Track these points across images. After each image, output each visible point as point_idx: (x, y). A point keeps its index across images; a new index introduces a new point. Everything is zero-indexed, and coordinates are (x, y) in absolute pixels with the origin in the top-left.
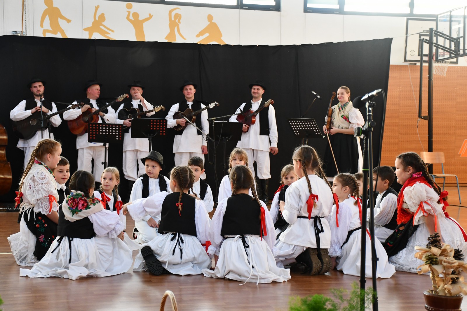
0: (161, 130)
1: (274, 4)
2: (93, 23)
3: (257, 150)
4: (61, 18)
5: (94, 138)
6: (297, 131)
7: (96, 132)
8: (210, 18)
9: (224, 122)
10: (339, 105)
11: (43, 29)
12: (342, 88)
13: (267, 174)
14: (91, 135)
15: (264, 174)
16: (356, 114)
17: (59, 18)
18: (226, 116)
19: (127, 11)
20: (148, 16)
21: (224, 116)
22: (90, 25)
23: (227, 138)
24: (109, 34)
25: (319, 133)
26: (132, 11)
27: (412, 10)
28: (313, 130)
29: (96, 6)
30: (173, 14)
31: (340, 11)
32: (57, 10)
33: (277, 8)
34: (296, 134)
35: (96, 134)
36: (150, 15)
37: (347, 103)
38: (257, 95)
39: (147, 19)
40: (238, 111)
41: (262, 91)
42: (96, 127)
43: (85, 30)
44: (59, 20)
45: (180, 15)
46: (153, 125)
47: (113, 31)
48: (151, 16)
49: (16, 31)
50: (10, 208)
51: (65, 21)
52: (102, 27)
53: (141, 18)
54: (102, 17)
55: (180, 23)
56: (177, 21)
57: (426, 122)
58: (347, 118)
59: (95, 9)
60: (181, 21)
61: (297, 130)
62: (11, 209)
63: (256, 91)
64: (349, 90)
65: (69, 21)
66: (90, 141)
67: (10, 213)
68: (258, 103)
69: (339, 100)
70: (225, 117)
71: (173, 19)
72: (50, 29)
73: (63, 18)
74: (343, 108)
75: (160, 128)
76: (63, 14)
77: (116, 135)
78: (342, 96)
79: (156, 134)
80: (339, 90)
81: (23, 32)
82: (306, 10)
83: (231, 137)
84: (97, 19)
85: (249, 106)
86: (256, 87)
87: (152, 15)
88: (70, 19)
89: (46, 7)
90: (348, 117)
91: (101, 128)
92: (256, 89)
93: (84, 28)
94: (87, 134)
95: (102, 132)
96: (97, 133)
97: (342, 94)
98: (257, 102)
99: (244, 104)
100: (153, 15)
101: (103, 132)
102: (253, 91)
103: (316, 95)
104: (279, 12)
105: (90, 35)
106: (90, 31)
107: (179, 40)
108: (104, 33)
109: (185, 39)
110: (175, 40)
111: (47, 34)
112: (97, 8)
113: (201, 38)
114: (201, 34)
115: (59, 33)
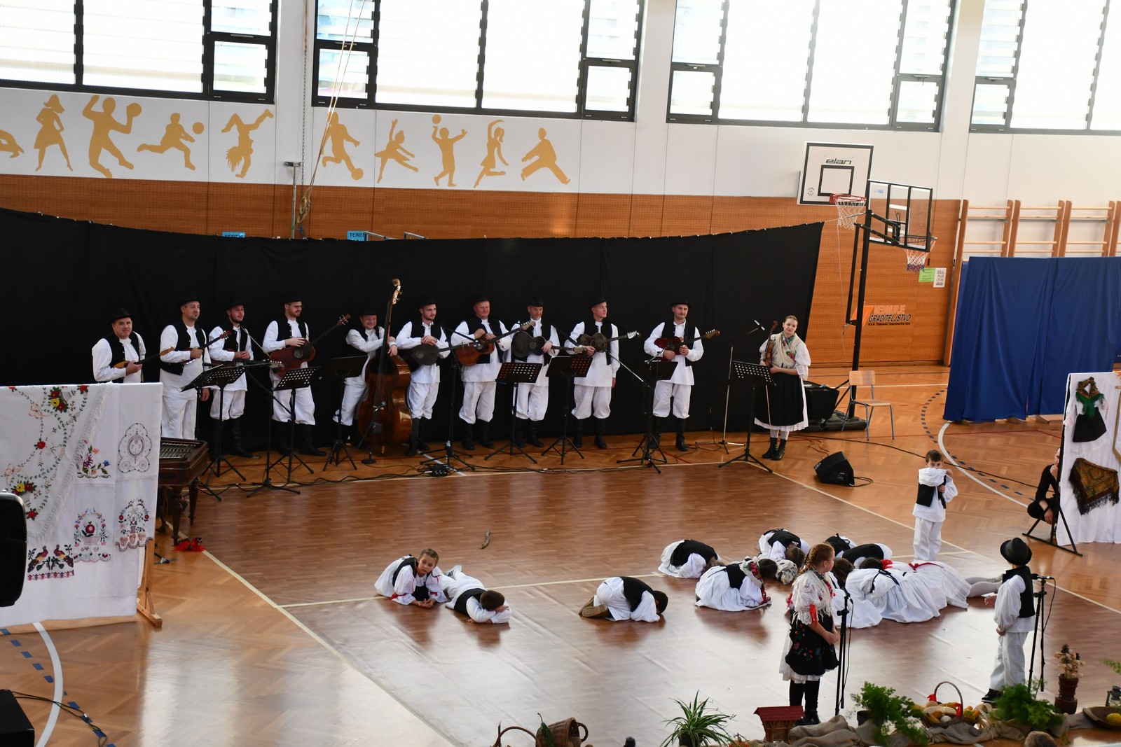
2: (388, 146)
4: (347, 140)
6: (742, 375)
8: (542, 133)
11: (322, 156)
12: (791, 318)
16: (804, 352)
17: (345, 140)
20: (461, 133)
24: (409, 160)
26: (440, 126)
27: (805, 117)
29: (394, 121)
30: (494, 129)
31: (713, 120)
32: (343, 128)
34: (739, 377)
35: (508, 373)
36: (463, 131)
37: (793, 336)
39: (459, 138)
43: (379, 155)
44: (345, 142)
45: (503, 130)
46: (575, 363)
47: (413, 156)
48: (464, 133)
49: (292, 163)
51: (351, 144)
52: (399, 151)
53: (450, 137)
54: (401, 136)
55: (502, 141)
56: (498, 139)
57: (853, 327)
58: (793, 356)
60: (504, 138)
62: (437, 473)
65: (357, 143)
68: (682, 326)
71: (493, 136)
72: (333, 156)
73: (350, 139)
74: (788, 342)
75: (581, 366)
76: (350, 133)
77: (530, 374)
81: (299, 163)
82: (669, 118)
84: (394, 139)
86: (679, 306)
88: (358, 140)
89: (330, 125)
90: (795, 355)
91: (515, 367)
93: (376, 153)
95: (516, 371)
96: (510, 372)
100: (466, 132)
102: (678, 310)
103: (761, 327)
105: (384, 163)
106: (384, 156)
107: (499, 166)
108: (401, 160)
109: (506, 164)
110: (494, 167)
111: (328, 163)
112: (395, 123)
113: (529, 162)
114: (529, 156)
115: (343, 162)
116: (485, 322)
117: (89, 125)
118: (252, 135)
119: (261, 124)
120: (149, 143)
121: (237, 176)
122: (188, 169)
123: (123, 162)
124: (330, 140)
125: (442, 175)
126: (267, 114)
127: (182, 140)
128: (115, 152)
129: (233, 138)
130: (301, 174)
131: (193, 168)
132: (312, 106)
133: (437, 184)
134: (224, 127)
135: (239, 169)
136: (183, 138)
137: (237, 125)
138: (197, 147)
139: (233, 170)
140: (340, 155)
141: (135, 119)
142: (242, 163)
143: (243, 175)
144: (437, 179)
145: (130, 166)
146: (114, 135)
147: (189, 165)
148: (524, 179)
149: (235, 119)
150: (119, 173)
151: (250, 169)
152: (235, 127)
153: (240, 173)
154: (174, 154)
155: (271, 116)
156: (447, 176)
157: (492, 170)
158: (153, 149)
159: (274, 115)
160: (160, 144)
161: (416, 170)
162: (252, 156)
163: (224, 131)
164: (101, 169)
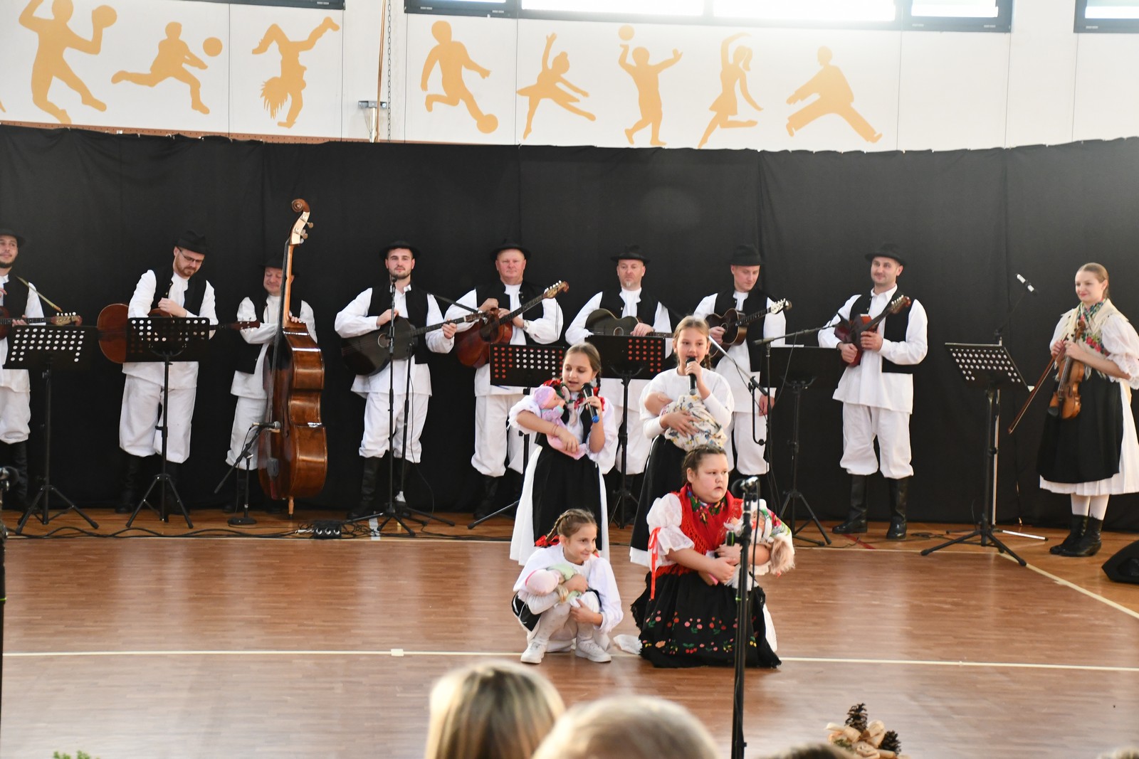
0: (652, 362)
1: (993, 12)
2: (540, 78)
3: (877, 409)
4: (467, 67)
5: (504, 376)
6: (970, 372)
7: (507, 363)
9: (795, 346)
10: (1080, 310)
11: (425, 94)
12: (1088, 269)
13: (903, 467)
14: (497, 371)
15: (895, 466)
16: (1120, 333)
17: (463, 67)
18: (802, 332)
19: (621, 46)
20: (671, 56)
21: (797, 333)
22: (533, 81)
23: (803, 382)
24: (578, 101)
25: (1019, 380)
26: (633, 44)
28: (1005, 372)
29: (549, 36)
30: (733, 48)
32: (460, 47)
33: (1003, 23)
34: (967, 378)
35: (507, 368)
36: (675, 52)
37: (1099, 304)
38: (882, 280)
39: (667, 64)
40: (836, 320)
41: (895, 270)
42: (507, 352)
43: (522, 92)
44: (464, 70)
45: (749, 51)
46: (634, 350)
47: (585, 94)
48: (677, 56)
49: (367, 102)
50: (319, 531)
51: (477, 75)
52: (560, 85)
53: (652, 61)
54: (562, 62)
55: (748, 69)
56: (741, 65)
58: (1097, 341)
59: (546, 41)
60: (751, 64)
61: (969, 369)
62: (321, 532)
63: (881, 269)
64: (1104, 271)
65: (485, 73)
66: (495, 381)
67: (319, 541)
68: (885, 297)
69: (1081, 298)
70: (798, 335)
71: (731, 61)
72: (443, 93)
73: (472, 66)
74: (1089, 316)
75: (648, 356)
76: (473, 57)
77: (550, 369)
78: (1086, 290)
79: (640, 370)
80: (1080, 275)
81: (382, 103)
82: (1081, 25)
83: (812, 381)
84: (550, 65)
85: (863, 305)
86: (881, 260)
87: (679, 53)
88: (486, 67)
89: (436, 43)
90: (1100, 340)
91: (518, 355)
92: (881, 266)
93: (518, 89)
94: (488, 367)
95: (521, 363)
96: (511, 366)
97: (1088, 284)
98: (881, 294)
99: (854, 298)
100: (682, 53)
101: (523, 363)
102: (874, 268)
103: (1025, 285)
104: (1008, 34)
105: (533, 106)
106: (534, 94)
107: (744, 111)
108: (564, 101)
109: (758, 108)
110: (735, 113)
111: (436, 105)
112: (551, 40)
113: (800, 105)
114: (800, 94)
115: (462, 103)
116: (513, 291)
117: (31, 41)
118: (304, 58)
119: (319, 41)
120: (130, 70)
121: (280, 124)
122: (198, 113)
123: (88, 99)
124: (437, 66)
125: (639, 126)
126: (328, 24)
127: (185, 66)
128: (75, 83)
129: (272, 64)
130: (386, 123)
131: (205, 110)
132: (406, 12)
133: (632, 142)
134: (256, 45)
135: (283, 113)
136: (187, 62)
137: (278, 42)
138: (211, 77)
139: (273, 114)
140: (456, 93)
141: (106, 31)
142: (288, 104)
143: (290, 122)
144: (629, 133)
145: (101, 107)
146: (72, 57)
147: (198, 105)
148: (791, 134)
149: (274, 33)
150: (82, 117)
151: (301, 113)
152: (274, 46)
153: (284, 120)
154: (172, 88)
155: (336, 28)
156: (649, 129)
157: (730, 118)
158: (138, 79)
159: (340, 25)
160: (150, 72)
161: (591, 117)
162: (305, 93)
163: (255, 52)
164: (51, 109)
